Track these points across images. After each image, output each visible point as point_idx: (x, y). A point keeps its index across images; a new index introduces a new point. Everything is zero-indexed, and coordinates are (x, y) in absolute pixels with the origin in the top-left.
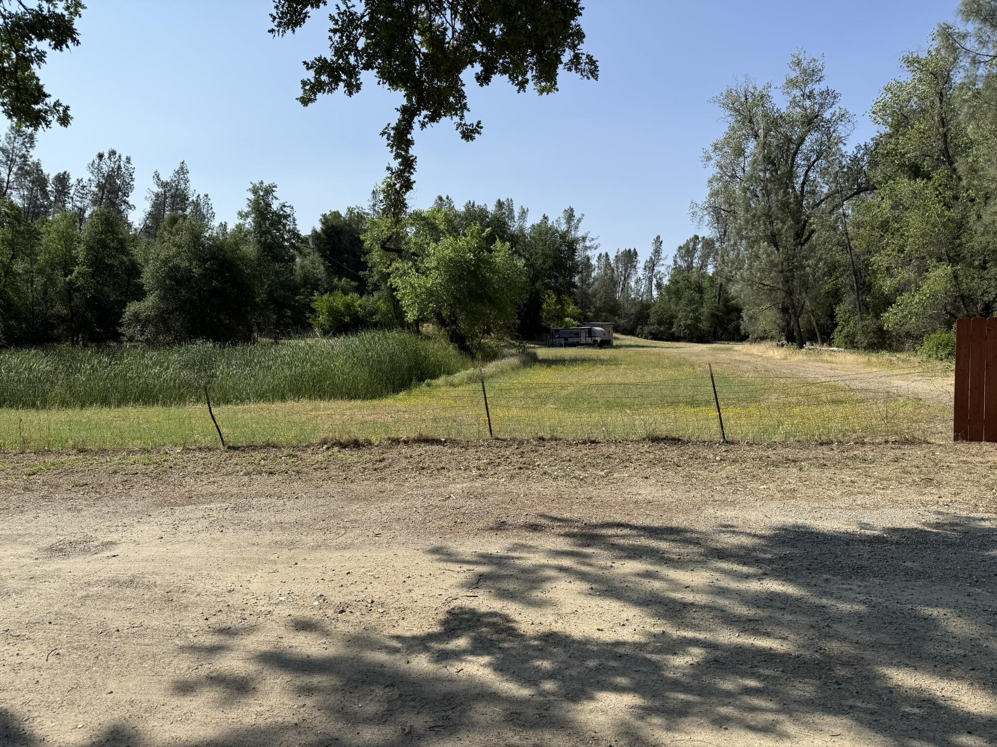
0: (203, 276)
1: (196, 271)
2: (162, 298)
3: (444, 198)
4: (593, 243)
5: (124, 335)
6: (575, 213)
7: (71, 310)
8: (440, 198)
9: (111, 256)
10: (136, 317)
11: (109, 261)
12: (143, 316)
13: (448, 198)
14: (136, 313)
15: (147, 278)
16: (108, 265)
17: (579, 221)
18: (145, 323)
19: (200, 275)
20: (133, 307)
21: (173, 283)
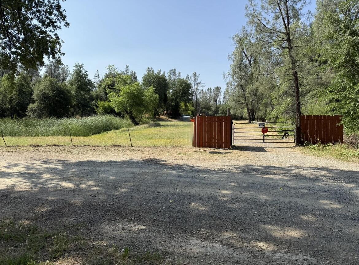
0: (53, 96)
1: (51, 94)
2: (40, 103)
3: (150, 68)
4: (203, 85)
5: (27, 115)
6: (197, 74)
7: (12, 107)
8: (149, 68)
9: (24, 88)
10: (32, 110)
11: (24, 90)
12: (34, 109)
13: (151, 68)
14: (31, 108)
15: (35, 96)
16: (24, 92)
17: (198, 77)
18: (35, 111)
19: (52, 96)
20: (31, 106)
21: (43, 98)
